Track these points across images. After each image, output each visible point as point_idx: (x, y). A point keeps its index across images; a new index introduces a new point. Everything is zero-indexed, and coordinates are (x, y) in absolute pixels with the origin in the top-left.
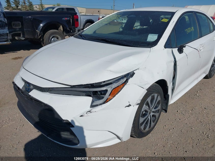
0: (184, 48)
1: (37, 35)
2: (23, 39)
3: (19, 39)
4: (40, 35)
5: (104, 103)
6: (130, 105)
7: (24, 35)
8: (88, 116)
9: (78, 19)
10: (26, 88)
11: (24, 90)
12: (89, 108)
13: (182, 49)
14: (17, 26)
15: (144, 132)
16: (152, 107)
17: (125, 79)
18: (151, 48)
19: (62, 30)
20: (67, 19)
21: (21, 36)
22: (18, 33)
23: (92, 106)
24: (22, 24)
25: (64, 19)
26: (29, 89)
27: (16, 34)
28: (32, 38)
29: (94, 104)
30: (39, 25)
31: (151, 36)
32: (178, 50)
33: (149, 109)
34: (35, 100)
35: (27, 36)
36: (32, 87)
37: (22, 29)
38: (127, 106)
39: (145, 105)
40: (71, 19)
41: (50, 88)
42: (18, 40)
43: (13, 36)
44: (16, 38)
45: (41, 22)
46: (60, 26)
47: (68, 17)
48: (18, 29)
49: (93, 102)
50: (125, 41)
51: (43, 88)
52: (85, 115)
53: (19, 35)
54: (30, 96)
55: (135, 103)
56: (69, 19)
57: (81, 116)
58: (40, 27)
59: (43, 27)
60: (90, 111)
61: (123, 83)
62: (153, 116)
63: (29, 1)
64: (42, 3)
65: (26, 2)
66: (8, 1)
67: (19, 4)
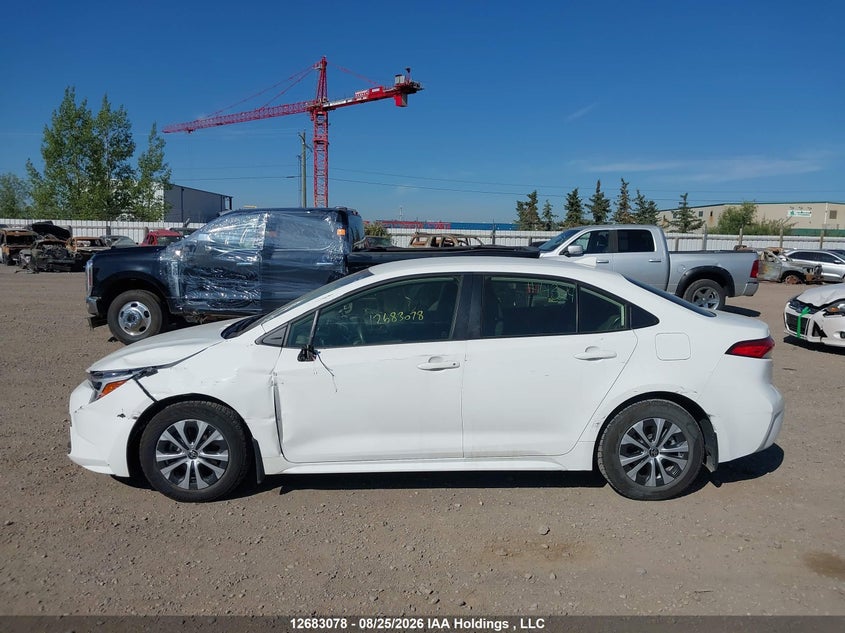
6: (123, 415)
15: (173, 486)
33: (185, 447)
38: (120, 416)
39: (166, 431)
55: (131, 414)
62: (202, 466)
63: (640, 198)
64: (685, 204)
65: (630, 204)
66: (574, 204)
67: (605, 210)
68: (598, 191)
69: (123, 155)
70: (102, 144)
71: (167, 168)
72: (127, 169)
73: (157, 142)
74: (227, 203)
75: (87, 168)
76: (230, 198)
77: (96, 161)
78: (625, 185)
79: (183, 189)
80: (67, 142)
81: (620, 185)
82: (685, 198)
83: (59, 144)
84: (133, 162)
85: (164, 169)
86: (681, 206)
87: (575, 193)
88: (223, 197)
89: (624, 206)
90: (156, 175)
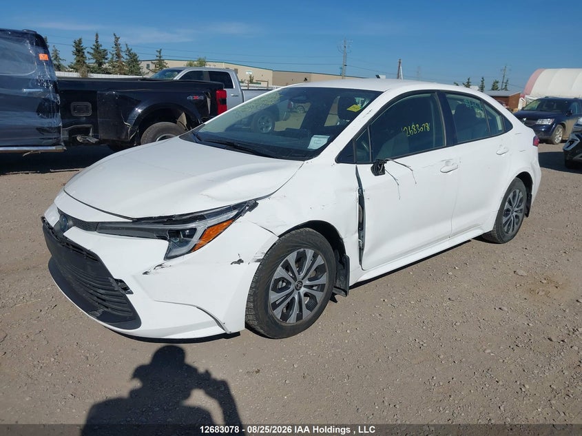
0: (385, 165)
1: (125, 133)
2: (94, 140)
3: (84, 141)
4: (132, 132)
5: (190, 252)
6: (240, 261)
7: (96, 131)
8: (158, 273)
9: (226, 100)
10: (61, 225)
11: (57, 229)
12: (161, 261)
13: (380, 166)
14: (83, 112)
15: (283, 324)
16: (302, 274)
17: (235, 213)
18: (306, 162)
19: (185, 123)
20: (198, 98)
21: (90, 134)
22: (82, 128)
23: (168, 257)
24: (95, 109)
25: (192, 98)
26: (65, 226)
27: (78, 128)
28: (114, 139)
29: (173, 254)
30: (133, 109)
31: (317, 139)
32: (372, 168)
33: (295, 279)
34: (73, 246)
35: (102, 135)
36: (71, 223)
37: (92, 120)
38: (235, 263)
39: (280, 268)
40: (208, 100)
41: (99, 223)
42: (81, 143)
43: (73, 133)
44: (79, 138)
45: (137, 104)
46: (180, 114)
47: (200, 94)
48: (84, 118)
49: (169, 250)
50: (268, 147)
51: (88, 223)
52: (153, 271)
53: (85, 132)
54: (67, 238)
55: (253, 257)
56: (202, 98)
57: (146, 273)
58: (132, 115)
59: (140, 116)
60: (160, 265)
61: (229, 220)
62: (306, 295)
63: (129, 51)
64: (160, 57)
65: (123, 54)
66: (79, 51)
67: (104, 58)
68: (97, 42)
78: (117, 39)
81: (113, 39)
82: (160, 52)
86: (158, 58)
87: (80, 41)
89: (118, 56)
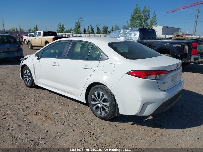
69: (147, 19)
70: (143, 16)
71: (156, 22)
72: (148, 23)
73: (155, 15)
74: (180, 31)
75: (139, 23)
76: (181, 29)
77: (141, 21)
79: (168, 27)
80: (135, 17)
83: (133, 17)
84: (149, 21)
85: (155, 22)
88: (179, 29)
90: (154, 23)
